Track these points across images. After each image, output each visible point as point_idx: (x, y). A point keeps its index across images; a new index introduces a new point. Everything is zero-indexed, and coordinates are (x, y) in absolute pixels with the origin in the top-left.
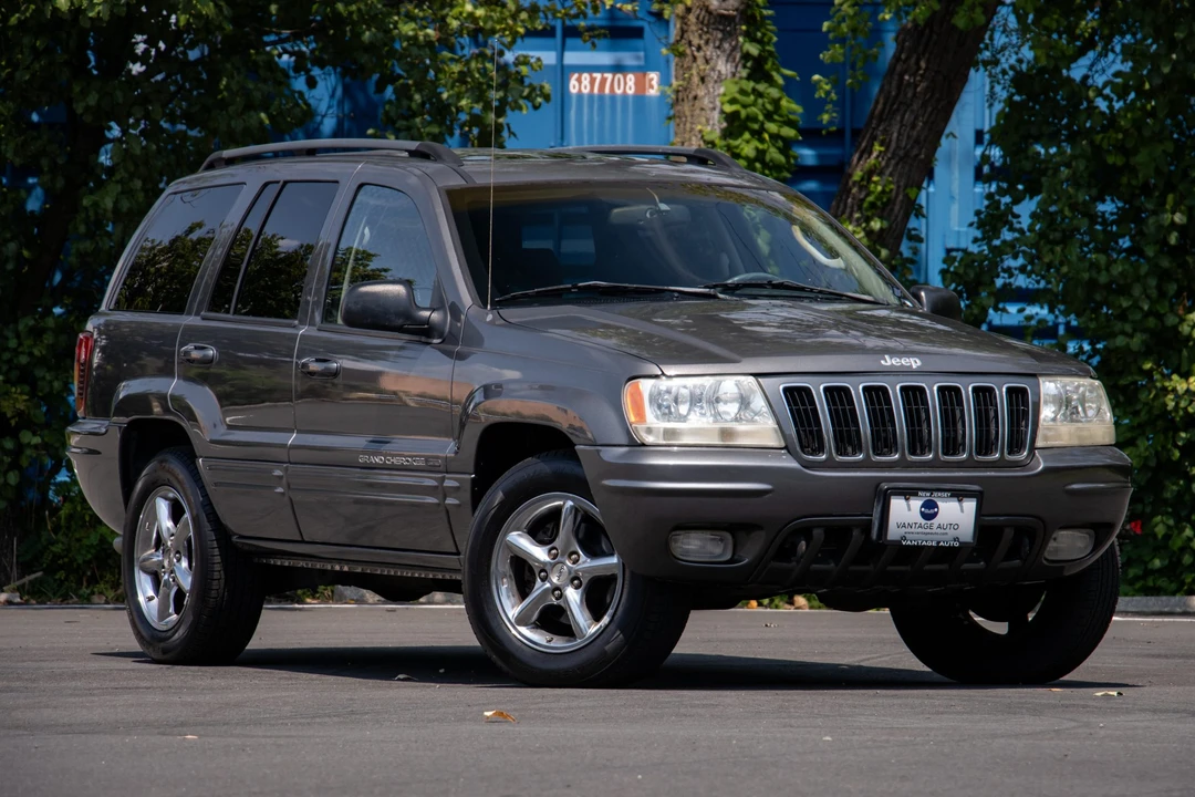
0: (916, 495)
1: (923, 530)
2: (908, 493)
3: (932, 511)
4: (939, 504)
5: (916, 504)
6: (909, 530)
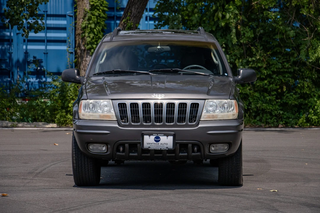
0: (152, 135)
1: (156, 145)
2: (150, 134)
3: (158, 140)
4: (160, 137)
5: (153, 137)
6: (151, 145)
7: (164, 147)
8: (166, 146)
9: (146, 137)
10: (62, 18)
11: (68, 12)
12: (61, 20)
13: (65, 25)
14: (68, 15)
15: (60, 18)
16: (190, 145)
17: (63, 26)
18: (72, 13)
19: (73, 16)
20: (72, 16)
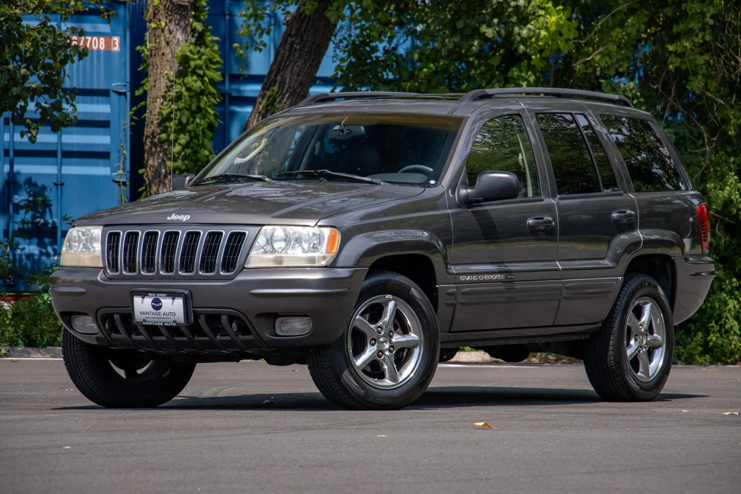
0: (148, 295)
1: (155, 316)
2: (144, 294)
3: (158, 305)
4: (162, 300)
5: (148, 301)
6: (147, 316)
7: (170, 321)
8: (173, 318)
9: (137, 300)
10: (100, 98)
11: (114, 84)
12: (98, 103)
13: (107, 114)
14: (114, 91)
15: (95, 98)
16: (224, 319)
17: (102, 118)
18: (125, 86)
19: (128, 94)
20: (124, 94)
